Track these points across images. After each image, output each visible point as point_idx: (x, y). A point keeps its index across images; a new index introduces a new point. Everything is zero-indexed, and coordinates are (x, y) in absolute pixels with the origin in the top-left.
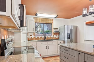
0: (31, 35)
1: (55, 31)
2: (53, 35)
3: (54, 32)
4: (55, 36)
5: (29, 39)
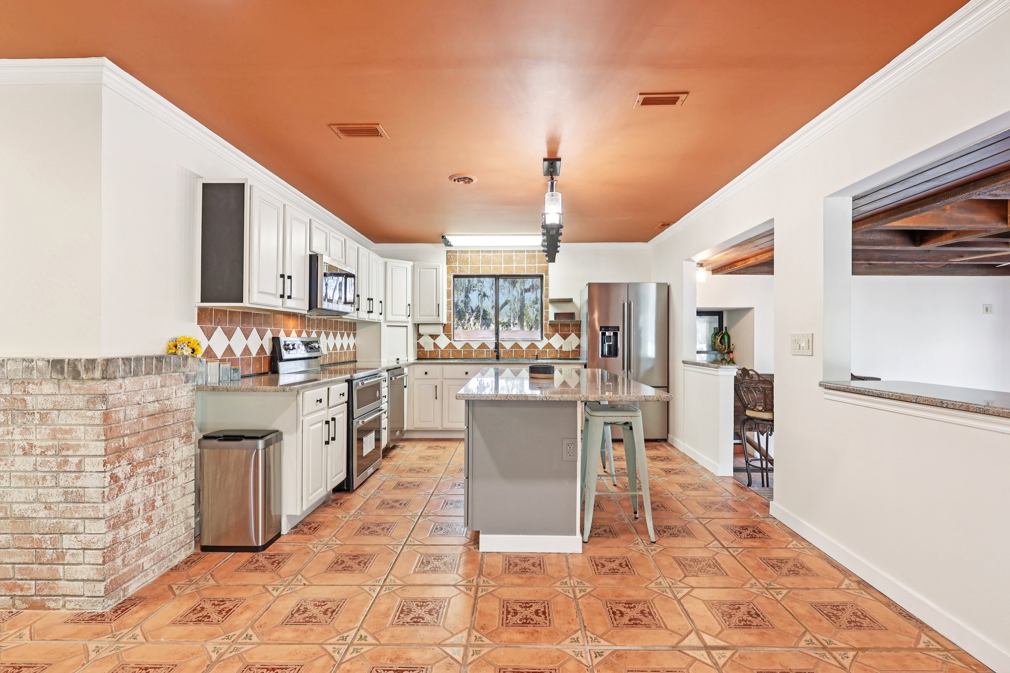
0: (434, 337)
1: (556, 315)
2: (549, 337)
3: (552, 318)
4: (557, 341)
5: (425, 353)
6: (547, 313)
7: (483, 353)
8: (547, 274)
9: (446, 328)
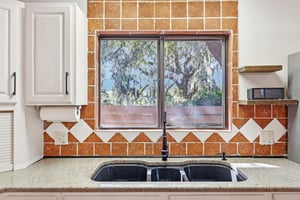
1: (253, 92)
4: (251, 130)
5: (55, 148)
6: (236, 88)
7: (141, 148)
8: (236, 31)
9: (84, 111)
